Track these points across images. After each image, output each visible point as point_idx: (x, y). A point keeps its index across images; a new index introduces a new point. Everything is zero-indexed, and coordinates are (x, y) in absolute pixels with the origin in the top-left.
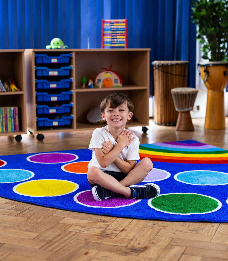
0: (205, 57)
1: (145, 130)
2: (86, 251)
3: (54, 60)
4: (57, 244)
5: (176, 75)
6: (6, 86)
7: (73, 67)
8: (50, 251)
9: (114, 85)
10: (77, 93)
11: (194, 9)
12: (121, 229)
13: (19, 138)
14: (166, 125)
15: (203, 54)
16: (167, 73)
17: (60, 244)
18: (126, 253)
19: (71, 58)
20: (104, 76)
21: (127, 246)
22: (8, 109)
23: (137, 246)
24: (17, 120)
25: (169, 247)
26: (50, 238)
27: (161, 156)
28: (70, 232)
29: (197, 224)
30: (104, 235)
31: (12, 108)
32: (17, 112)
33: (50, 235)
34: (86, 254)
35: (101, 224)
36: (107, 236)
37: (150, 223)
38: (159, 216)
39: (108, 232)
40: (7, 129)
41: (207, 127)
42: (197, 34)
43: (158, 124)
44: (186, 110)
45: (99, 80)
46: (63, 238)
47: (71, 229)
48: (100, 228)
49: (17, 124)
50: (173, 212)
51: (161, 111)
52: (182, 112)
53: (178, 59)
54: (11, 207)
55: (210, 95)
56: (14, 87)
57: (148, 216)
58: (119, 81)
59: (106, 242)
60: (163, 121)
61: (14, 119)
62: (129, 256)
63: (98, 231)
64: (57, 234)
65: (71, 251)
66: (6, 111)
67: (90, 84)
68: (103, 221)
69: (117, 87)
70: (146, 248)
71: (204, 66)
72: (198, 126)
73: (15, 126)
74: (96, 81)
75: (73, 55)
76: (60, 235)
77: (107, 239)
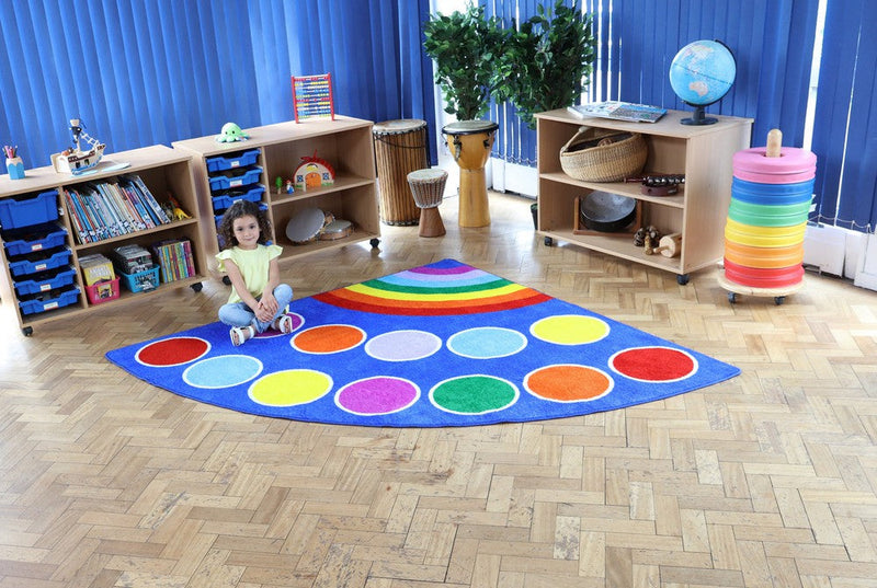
0: (450, 110)
1: (375, 243)
2: (386, 485)
3: (235, 164)
4: (350, 479)
5: (410, 148)
6: (169, 212)
7: (263, 168)
8: (346, 491)
9: (323, 182)
10: (273, 207)
11: (428, 35)
12: (412, 446)
13: (197, 287)
14: (400, 225)
15: (445, 105)
16: (397, 146)
17: (353, 479)
18: (431, 483)
19: (258, 157)
20: (305, 170)
21: (428, 472)
22: (176, 245)
23: (440, 470)
24: (191, 259)
25: (475, 467)
26: (338, 471)
27: (417, 303)
28: (356, 459)
29: (497, 426)
30: (396, 458)
31: (182, 244)
32: (189, 249)
33: (335, 467)
34: (389, 489)
35: (386, 442)
36: (401, 459)
37: (443, 431)
38: (449, 421)
39: (400, 453)
40: (178, 276)
41: (462, 224)
42: (435, 80)
43: (389, 224)
44: (433, 205)
45: (300, 178)
46: (352, 468)
47: (355, 454)
48: (387, 448)
49: (192, 265)
50: (464, 411)
51: (392, 204)
52: (425, 210)
53: (408, 116)
54: (263, 427)
55: (465, 176)
56: (180, 213)
57: (438, 422)
58: (330, 176)
59: (402, 468)
60: (395, 218)
61: (187, 259)
62: (436, 485)
63: (387, 453)
64: (343, 463)
65: (371, 487)
66: (173, 250)
67: (289, 187)
68: (387, 437)
69: (329, 186)
70: (450, 472)
71: (454, 135)
72: (450, 223)
73: (189, 269)
74: (296, 179)
75: (263, 152)
76: (346, 466)
77: (402, 464)
